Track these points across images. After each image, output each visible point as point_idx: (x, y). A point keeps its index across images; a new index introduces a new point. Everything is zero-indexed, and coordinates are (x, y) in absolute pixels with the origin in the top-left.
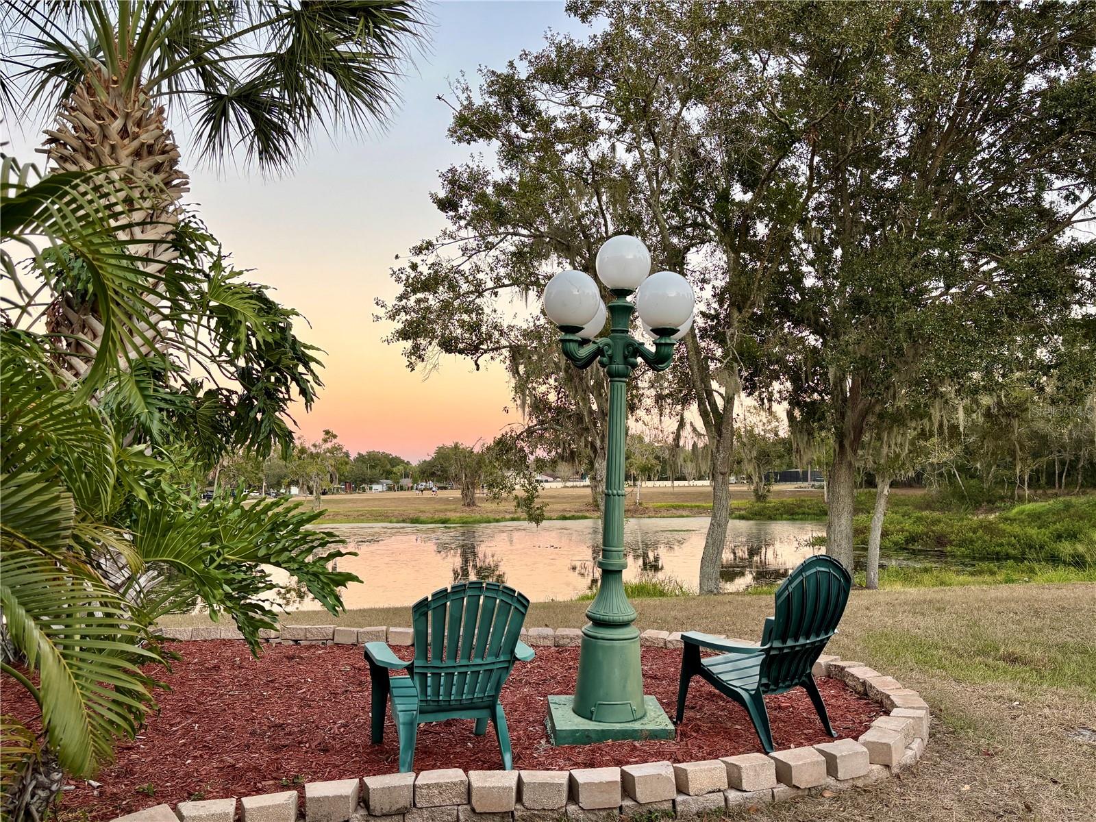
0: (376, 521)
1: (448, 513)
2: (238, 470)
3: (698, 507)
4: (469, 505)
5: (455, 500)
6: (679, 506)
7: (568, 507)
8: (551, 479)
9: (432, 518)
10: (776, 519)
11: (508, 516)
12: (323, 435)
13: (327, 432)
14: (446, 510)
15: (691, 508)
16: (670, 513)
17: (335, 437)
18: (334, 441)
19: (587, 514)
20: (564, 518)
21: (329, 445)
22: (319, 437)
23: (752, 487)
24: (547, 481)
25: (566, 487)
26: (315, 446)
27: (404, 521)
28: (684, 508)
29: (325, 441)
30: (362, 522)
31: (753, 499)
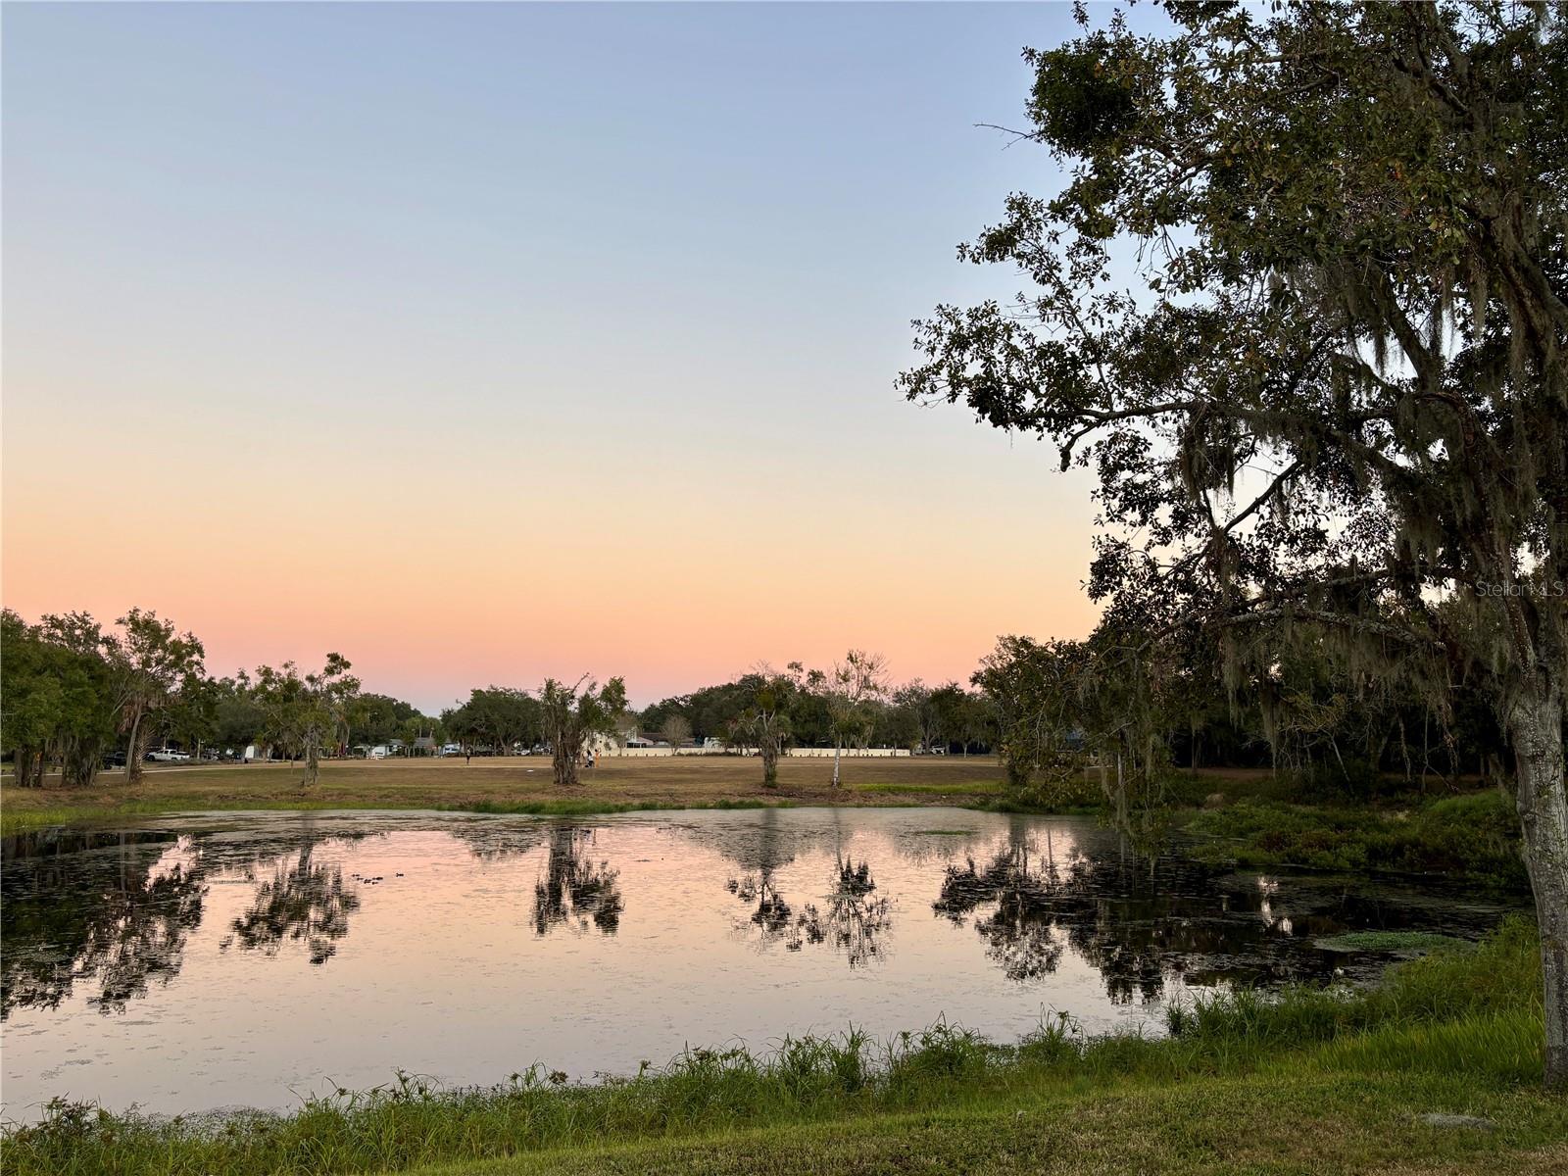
0: (413, 806)
1: (533, 796)
2: (175, 715)
3: (927, 791)
4: (566, 782)
5: (540, 774)
6: (899, 789)
7: (726, 787)
8: (649, 743)
9: (512, 803)
10: (1059, 813)
11: (636, 802)
12: (326, 663)
13: (334, 658)
14: (528, 790)
15: (917, 793)
16: (886, 800)
17: (347, 665)
18: (346, 672)
19: (760, 799)
20: (727, 806)
21: (336, 679)
22: (318, 666)
23: (1005, 762)
24: (644, 746)
25: (680, 755)
26: (311, 679)
27: (462, 808)
28: (905, 792)
29: (330, 671)
30: (390, 807)
31: (1007, 780)
